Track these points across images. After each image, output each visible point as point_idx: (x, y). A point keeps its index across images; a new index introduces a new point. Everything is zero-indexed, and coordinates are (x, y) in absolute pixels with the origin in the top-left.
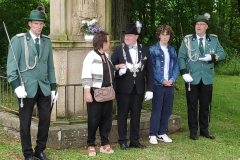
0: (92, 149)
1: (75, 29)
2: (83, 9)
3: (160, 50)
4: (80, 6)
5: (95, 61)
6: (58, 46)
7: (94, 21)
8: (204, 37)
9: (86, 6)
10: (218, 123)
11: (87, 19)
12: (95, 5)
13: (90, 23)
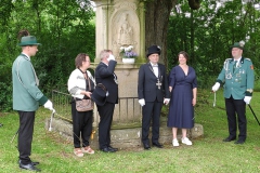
5: (79, 77)
7: (130, 47)
8: (239, 60)
13: (127, 49)
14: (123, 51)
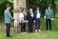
0: (22, 33)
1: (19, 8)
2: (21, 4)
6: (16, 12)
11: (21, 6)
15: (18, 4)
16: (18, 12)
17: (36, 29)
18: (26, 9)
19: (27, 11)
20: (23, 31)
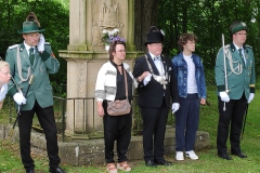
0: (112, 166)
1: (95, 39)
2: (104, 18)
3: (183, 60)
4: (101, 15)
5: (109, 73)
6: (77, 56)
7: (116, 30)
9: (107, 15)
10: (251, 141)
12: (117, 14)
13: (111, 33)
14: (107, 36)
15: (93, 21)
16: (89, 61)
17: (178, 150)
18: (132, 46)
19: (135, 54)
20: (116, 158)
